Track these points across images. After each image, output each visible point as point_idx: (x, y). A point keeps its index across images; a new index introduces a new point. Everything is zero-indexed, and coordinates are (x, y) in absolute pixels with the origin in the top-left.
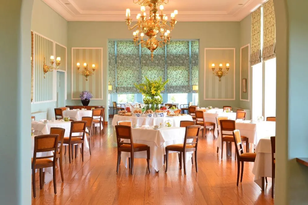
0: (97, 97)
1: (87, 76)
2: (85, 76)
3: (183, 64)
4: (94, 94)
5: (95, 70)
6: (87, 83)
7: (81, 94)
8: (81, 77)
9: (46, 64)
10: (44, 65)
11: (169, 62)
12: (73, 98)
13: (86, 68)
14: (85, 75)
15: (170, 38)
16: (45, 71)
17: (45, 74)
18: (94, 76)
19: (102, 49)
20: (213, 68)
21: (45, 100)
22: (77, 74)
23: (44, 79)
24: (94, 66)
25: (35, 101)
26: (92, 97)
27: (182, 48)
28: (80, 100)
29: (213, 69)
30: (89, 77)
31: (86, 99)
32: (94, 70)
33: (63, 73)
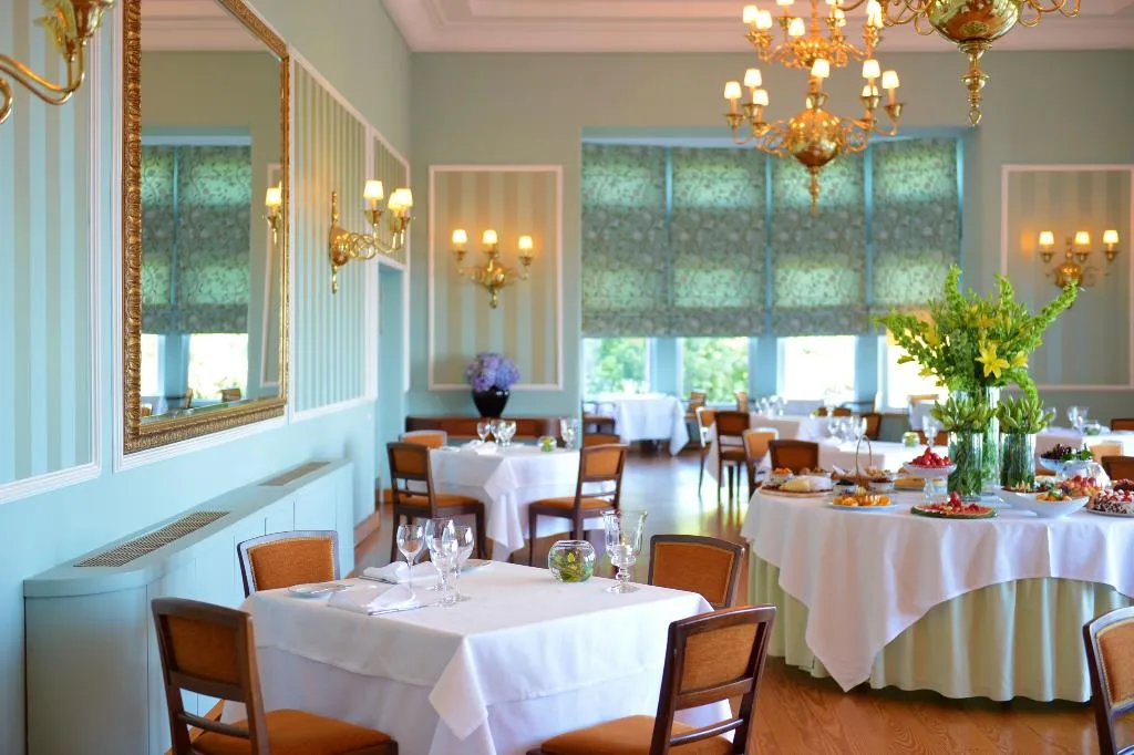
0: (538, 377)
1: (494, 286)
2: (487, 287)
3: (839, 246)
4: (524, 364)
5: (532, 263)
6: (496, 318)
7: (471, 367)
8: (470, 294)
9: (337, 224)
10: (334, 231)
11: (784, 236)
12: (436, 382)
13: (492, 253)
14: (488, 282)
15: (898, 108)
16: (337, 259)
17: (334, 272)
18: (524, 288)
19: (559, 169)
20: (1047, 251)
21: (335, 401)
22: (452, 279)
23: (331, 294)
24: (526, 243)
25: (297, 410)
26: (513, 381)
27: (836, 180)
28: (464, 392)
29: (1047, 255)
30: (501, 291)
31: (494, 388)
32: (527, 260)
33: (398, 273)
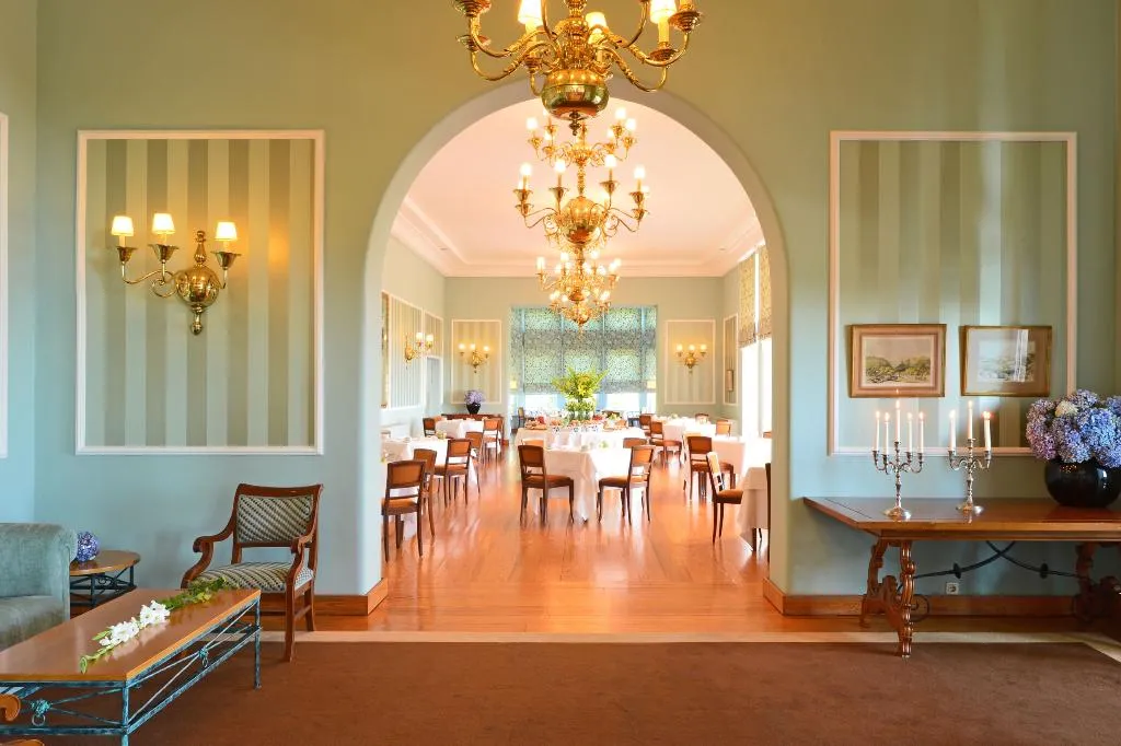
0: (492, 399)
1: (475, 365)
3: (631, 347)
4: (486, 394)
5: (489, 357)
6: (477, 377)
7: (466, 396)
8: (467, 368)
9: (409, 346)
10: (406, 349)
11: (610, 342)
12: (453, 401)
13: (474, 353)
14: (473, 364)
15: (609, 304)
16: (408, 359)
17: (407, 362)
18: (487, 368)
19: (500, 321)
21: (405, 405)
22: (460, 363)
23: (406, 370)
24: (486, 349)
25: (391, 407)
26: (484, 400)
27: (630, 319)
28: (464, 404)
29: (679, 353)
30: (479, 367)
31: (474, 403)
32: (487, 356)
33: (438, 361)
